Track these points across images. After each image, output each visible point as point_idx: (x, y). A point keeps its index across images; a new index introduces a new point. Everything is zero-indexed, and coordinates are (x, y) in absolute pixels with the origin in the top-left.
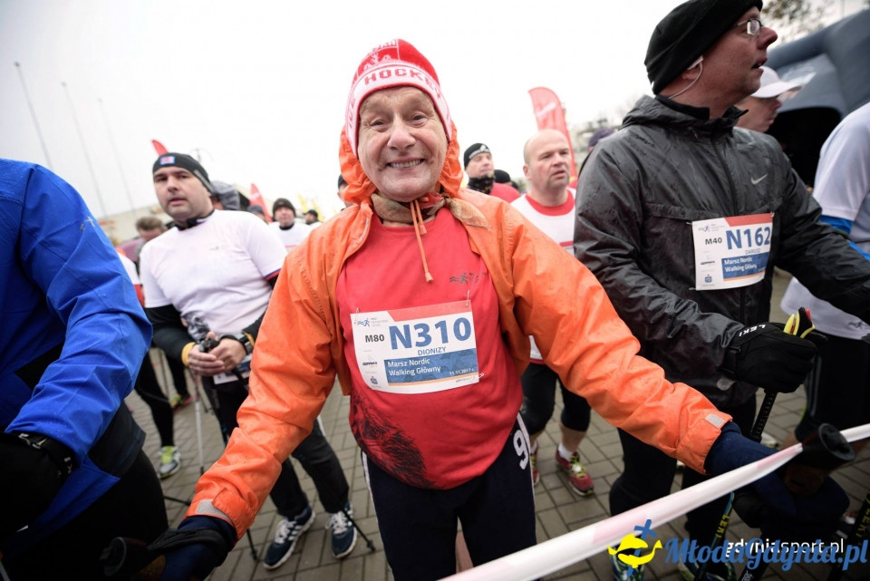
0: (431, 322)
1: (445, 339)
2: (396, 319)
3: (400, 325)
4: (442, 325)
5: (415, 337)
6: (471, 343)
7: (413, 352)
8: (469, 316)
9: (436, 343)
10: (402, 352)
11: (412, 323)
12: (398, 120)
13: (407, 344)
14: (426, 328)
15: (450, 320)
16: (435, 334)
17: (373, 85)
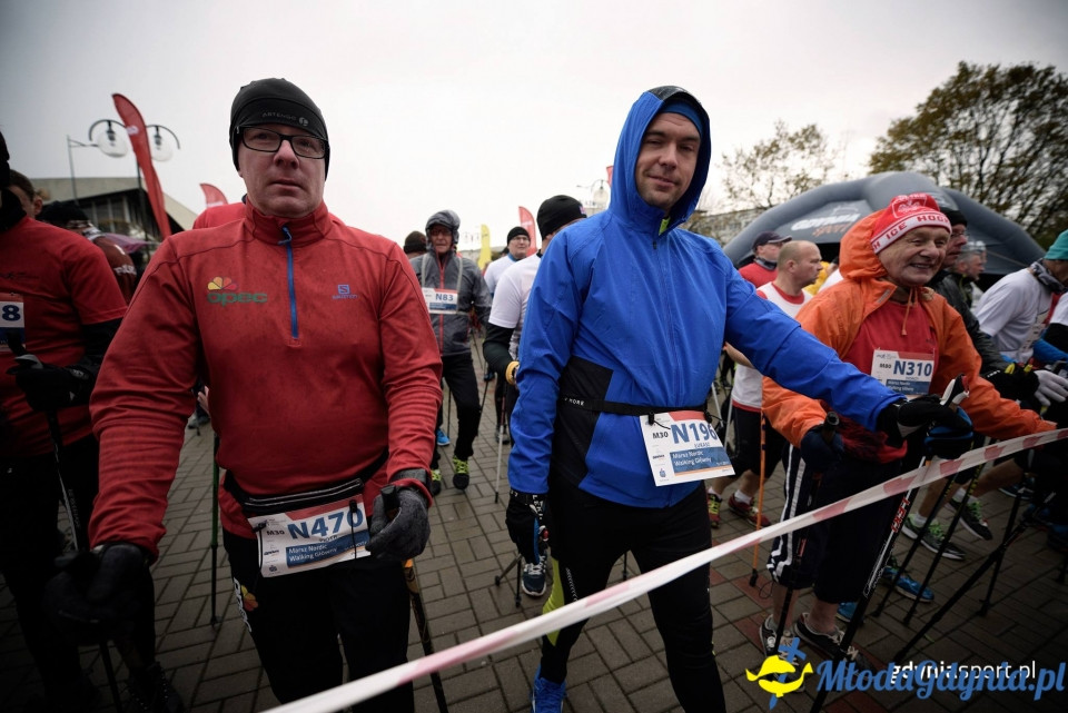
0: (916, 362)
1: (919, 374)
2: (901, 357)
3: (902, 361)
4: (920, 365)
5: (907, 370)
6: (929, 379)
7: (904, 377)
8: (932, 363)
9: (915, 375)
10: (899, 376)
11: (908, 361)
12: (932, 243)
13: (902, 372)
14: (913, 364)
15: (925, 363)
16: (916, 369)
17: (923, 222)
